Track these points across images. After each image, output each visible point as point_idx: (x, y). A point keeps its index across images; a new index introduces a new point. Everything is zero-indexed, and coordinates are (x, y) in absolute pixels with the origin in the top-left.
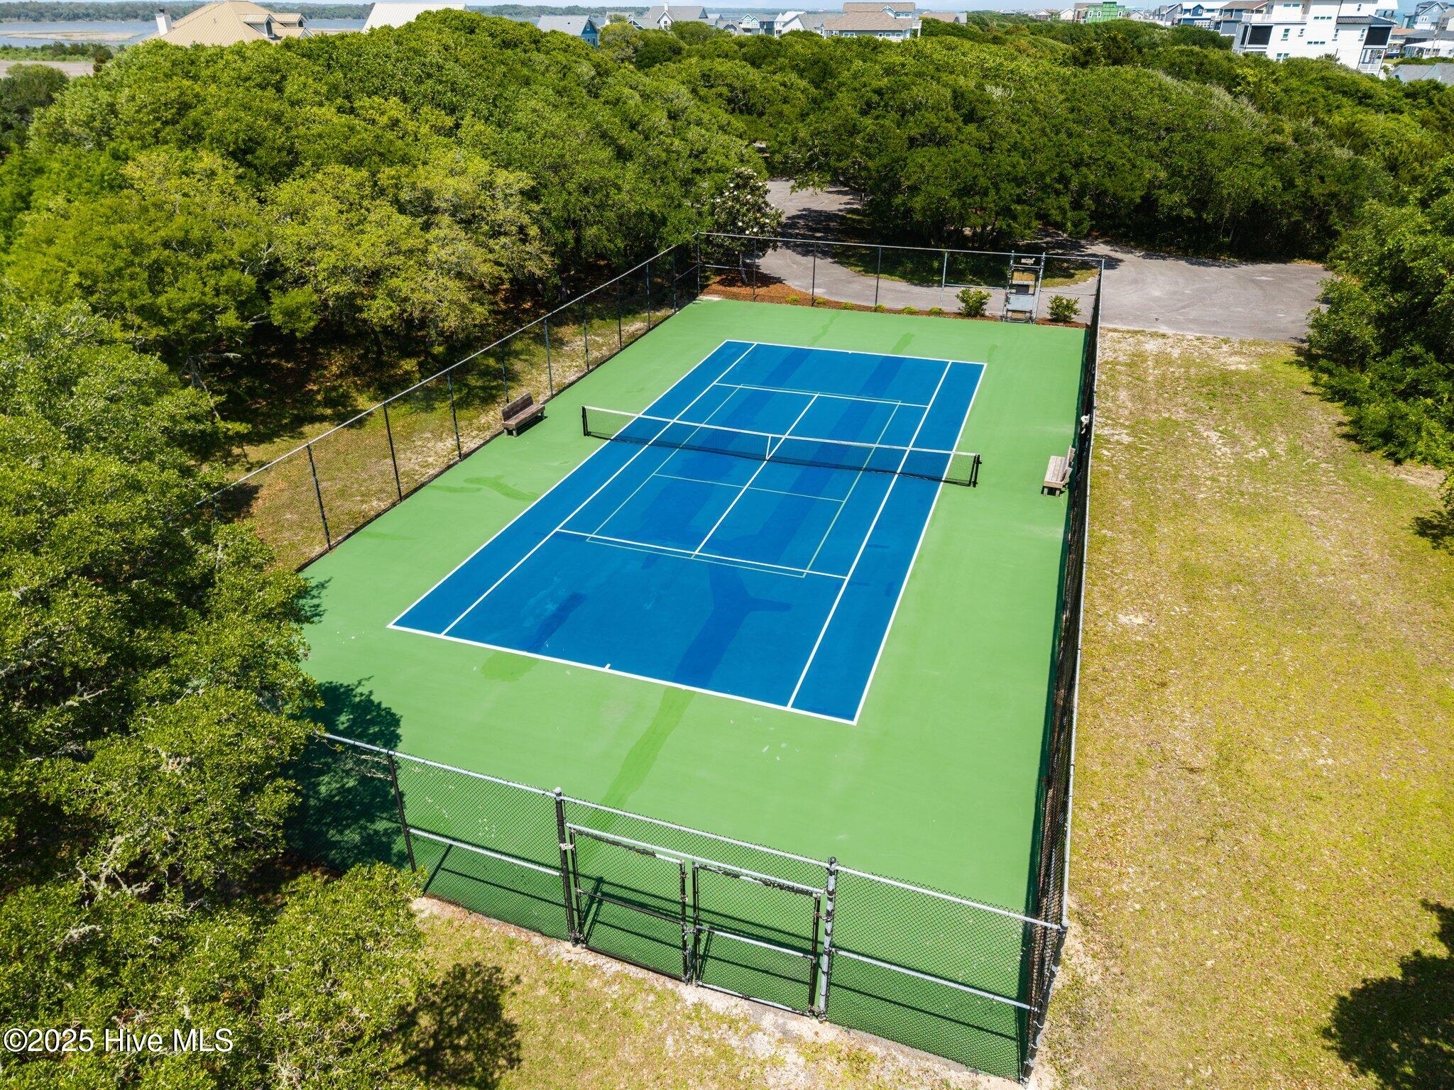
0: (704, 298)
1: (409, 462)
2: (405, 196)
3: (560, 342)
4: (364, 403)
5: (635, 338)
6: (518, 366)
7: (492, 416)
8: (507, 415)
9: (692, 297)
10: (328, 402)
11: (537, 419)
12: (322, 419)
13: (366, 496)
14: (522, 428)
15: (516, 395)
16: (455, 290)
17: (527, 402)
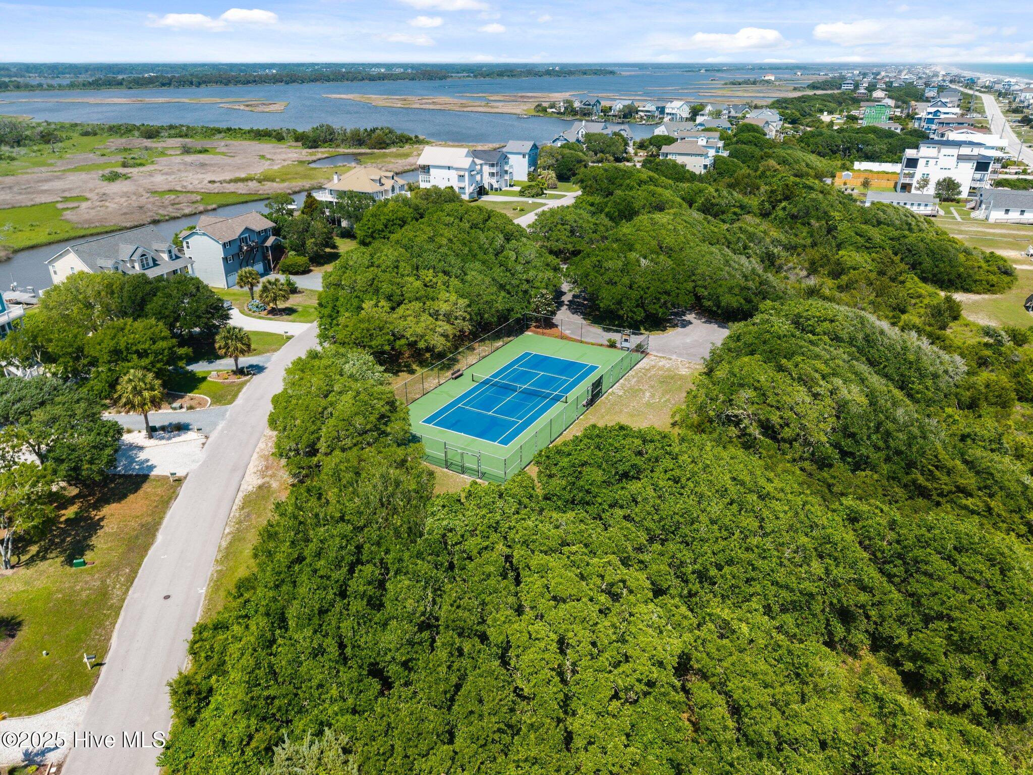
0: (528, 333)
1: (426, 385)
2: (431, 311)
3: (474, 349)
4: (414, 367)
5: (498, 349)
6: (459, 357)
7: (449, 374)
8: (453, 374)
9: (522, 332)
10: (405, 366)
11: (461, 375)
12: (404, 371)
13: (415, 394)
14: (456, 378)
15: (456, 368)
16: (442, 340)
17: (459, 371)
